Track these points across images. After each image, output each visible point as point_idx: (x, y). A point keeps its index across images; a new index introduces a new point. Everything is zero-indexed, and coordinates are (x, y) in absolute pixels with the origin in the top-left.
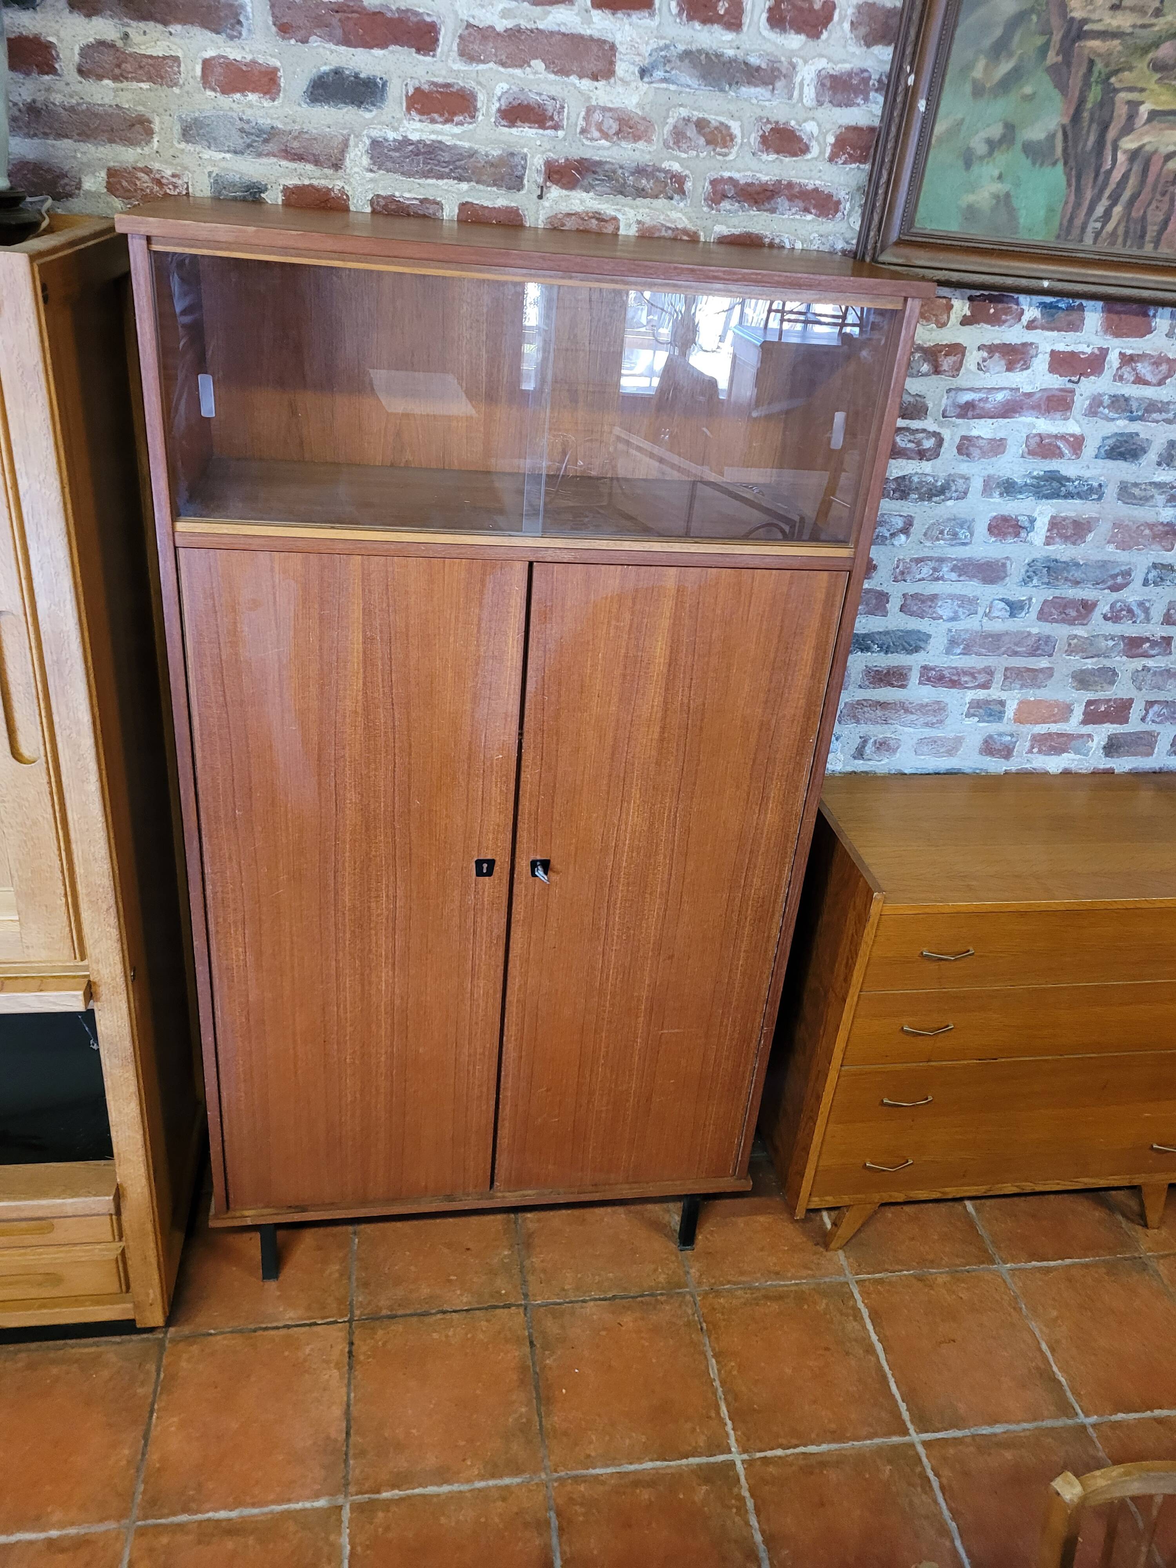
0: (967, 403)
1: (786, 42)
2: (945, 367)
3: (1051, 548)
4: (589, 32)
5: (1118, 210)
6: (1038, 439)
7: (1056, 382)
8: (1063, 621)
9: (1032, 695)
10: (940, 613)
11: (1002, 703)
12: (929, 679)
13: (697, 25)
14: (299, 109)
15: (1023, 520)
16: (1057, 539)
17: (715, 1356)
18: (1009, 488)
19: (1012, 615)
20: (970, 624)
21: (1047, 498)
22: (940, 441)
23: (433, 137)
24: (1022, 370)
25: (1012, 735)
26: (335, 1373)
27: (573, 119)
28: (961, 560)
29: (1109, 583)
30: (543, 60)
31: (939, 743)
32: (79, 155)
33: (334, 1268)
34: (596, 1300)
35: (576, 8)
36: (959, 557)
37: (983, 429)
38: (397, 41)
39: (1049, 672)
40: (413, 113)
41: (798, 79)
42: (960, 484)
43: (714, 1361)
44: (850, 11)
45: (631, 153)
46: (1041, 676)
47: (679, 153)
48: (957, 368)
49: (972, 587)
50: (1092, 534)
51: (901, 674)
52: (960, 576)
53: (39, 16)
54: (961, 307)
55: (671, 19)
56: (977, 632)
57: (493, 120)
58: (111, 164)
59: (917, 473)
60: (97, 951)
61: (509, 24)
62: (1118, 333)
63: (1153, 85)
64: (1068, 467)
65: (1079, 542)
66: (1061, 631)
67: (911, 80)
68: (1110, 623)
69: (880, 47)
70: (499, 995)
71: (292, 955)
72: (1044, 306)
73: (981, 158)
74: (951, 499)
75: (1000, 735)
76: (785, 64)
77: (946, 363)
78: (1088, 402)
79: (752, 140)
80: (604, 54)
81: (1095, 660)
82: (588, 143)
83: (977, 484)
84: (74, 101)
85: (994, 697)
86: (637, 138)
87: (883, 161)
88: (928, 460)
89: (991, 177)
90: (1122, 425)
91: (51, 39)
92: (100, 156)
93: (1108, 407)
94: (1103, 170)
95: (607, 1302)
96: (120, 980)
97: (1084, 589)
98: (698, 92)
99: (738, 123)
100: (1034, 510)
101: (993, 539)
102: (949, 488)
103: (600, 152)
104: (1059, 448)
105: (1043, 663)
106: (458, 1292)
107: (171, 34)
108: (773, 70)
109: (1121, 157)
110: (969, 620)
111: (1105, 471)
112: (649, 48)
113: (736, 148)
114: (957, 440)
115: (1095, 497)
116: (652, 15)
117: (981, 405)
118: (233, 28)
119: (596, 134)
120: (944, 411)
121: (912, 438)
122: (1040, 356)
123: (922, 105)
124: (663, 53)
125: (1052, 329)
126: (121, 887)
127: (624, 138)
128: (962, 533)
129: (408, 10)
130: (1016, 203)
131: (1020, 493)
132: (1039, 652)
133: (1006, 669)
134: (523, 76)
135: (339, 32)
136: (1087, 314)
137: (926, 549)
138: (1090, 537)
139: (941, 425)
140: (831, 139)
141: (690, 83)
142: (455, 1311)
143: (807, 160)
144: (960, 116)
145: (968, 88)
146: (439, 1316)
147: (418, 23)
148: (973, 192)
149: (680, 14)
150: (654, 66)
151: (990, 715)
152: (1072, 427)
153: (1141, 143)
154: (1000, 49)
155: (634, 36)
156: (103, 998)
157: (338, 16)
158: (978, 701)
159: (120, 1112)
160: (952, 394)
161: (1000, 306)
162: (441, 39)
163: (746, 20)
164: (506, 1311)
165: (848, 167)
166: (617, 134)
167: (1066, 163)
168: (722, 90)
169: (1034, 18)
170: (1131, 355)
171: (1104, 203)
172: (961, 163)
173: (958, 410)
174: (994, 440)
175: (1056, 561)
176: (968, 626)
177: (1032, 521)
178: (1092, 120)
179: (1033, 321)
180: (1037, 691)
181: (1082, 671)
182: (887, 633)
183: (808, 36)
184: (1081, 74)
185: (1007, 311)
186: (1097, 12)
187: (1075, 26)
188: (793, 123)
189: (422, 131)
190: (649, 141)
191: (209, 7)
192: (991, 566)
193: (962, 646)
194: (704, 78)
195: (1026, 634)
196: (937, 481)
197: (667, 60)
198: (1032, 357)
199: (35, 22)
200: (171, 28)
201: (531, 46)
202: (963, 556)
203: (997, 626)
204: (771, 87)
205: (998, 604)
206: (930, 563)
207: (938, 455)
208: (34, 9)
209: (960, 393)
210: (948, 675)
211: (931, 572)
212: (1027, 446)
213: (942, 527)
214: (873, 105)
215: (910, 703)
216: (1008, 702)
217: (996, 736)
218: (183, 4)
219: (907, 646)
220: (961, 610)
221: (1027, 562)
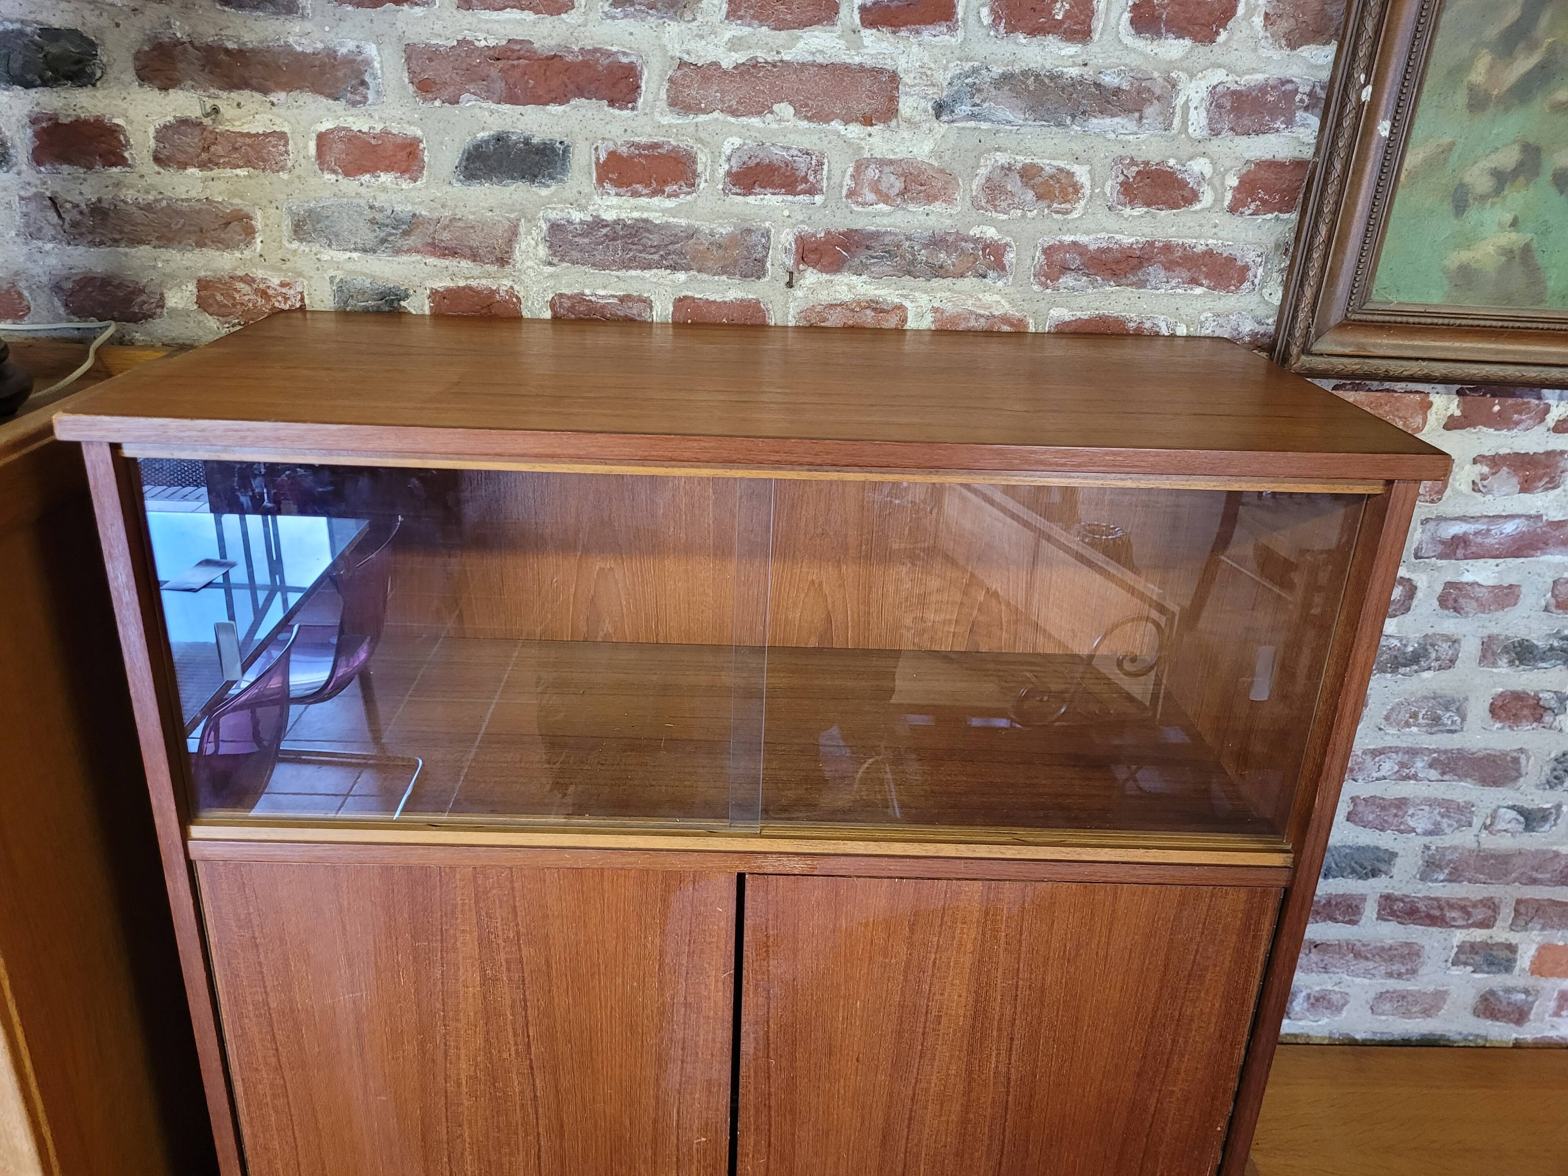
0: (1455, 537)
1: (1160, 51)
2: (1419, 490)
4: (857, 60)
9: (1560, 938)
10: (1412, 823)
11: (1512, 948)
12: (1393, 913)
13: (1021, 38)
14: (449, 189)
15: (1548, 699)
18: (1523, 653)
19: (1529, 828)
20: (1460, 840)
22: (1412, 592)
23: (636, 215)
24: (1547, 489)
25: (1526, 992)
27: (836, 179)
28: (1445, 752)
30: (791, 103)
31: (1410, 999)
32: (160, 265)
35: (838, 29)
36: (1442, 748)
37: (1481, 572)
38: (581, 92)
40: (607, 186)
41: (1180, 101)
42: (1444, 648)
45: (922, 218)
47: (995, 215)
48: (1438, 491)
49: (1462, 790)
51: (1350, 906)
52: (1443, 773)
53: (100, 94)
54: (1445, 405)
55: (982, 32)
56: (1471, 851)
57: (720, 187)
58: (202, 274)
61: (741, 57)
67: (1366, 94)
69: (1313, 46)
73: (1483, 198)
74: (1428, 669)
75: (1508, 990)
76: (1160, 81)
77: (1421, 485)
79: (1108, 190)
80: (881, 89)
82: (860, 209)
83: (1470, 648)
84: (151, 198)
85: (1500, 940)
86: (931, 198)
87: (1319, 212)
89: (1500, 224)
91: (116, 121)
92: (189, 264)
98: (1023, 130)
99: (1087, 167)
101: (1498, 725)
102: (1426, 655)
103: (878, 220)
107: (273, 104)
108: (1140, 91)
110: (1458, 834)
112: (949, 76)
113: (1082, 203)
114: (1439, 589)
116: (952, 30)
117: (1479, 539)
118: (355, 91)
119: (871, 197)
120: (1417, 552)
123: (1384, 128)
124: (969, 80)
127: (912, 199)
128: (1447, 718)
129: (595, 50)
130: (1541, 260)
131: (1543, 660)
133: (1519, 902)
134: (762, 125)
135: (500, 86)
137: (1388, 739)
139: (1412, 570)
140: (1233, 181)
141: (1011, 118)
143: (1195, 212)
144: (1446, 140)
145: (1461, 98)
147: (609, 66)
148: (1468, 248)
149: (995, 24)
150: (956, 99)
151: (1493, 963)
154: (1514, 39)
155: (926, 59)
157: (500, 64)
158: (1473, 945)
160: (1431, 525)
161: (1510, 401)
162: (643, 85)
163: (1098, 25)
165: (1260, 219)
166: (902, 194)
168: (1059, 124)
172: (1447, 207)
173: (1440, 548)
174: (1500, 587)
176: (1456, 842)
177: (1562, 699)
179: (1564, 421)
183: (1195, 39)
185: (1522, 409)
188: (1172, 162)
189: (620, 207)
190: (950, 201)
191: (323, 65)
192: (1494, 761)
193: (1446, 871)
194: (1033, 109)
195: (1551, 855)
196: (1406, 646)
197: (976, 89)
198: (1562, 472)
199: (95, 102)
200: (273, 97)
201: (772, 85)
202: (1449, 747)
203: (1503, 843)
204: (1137, 115)
205: (1506, 813)
206: (1394, 755)
207: (1409, 609)
208: (94, 85)
209: (1443, 524)
210: (1424, 909)
211: (1396, 768)
212: (1554, 596)
213: (1413, 709)
214: (1302, 130)
215: (1364, 945)
216: (1520, 947)
217: (1501, 993)
218: (287, 65)
219: (1358, 869)
220: (1445, 820)
221: (1553, 755)
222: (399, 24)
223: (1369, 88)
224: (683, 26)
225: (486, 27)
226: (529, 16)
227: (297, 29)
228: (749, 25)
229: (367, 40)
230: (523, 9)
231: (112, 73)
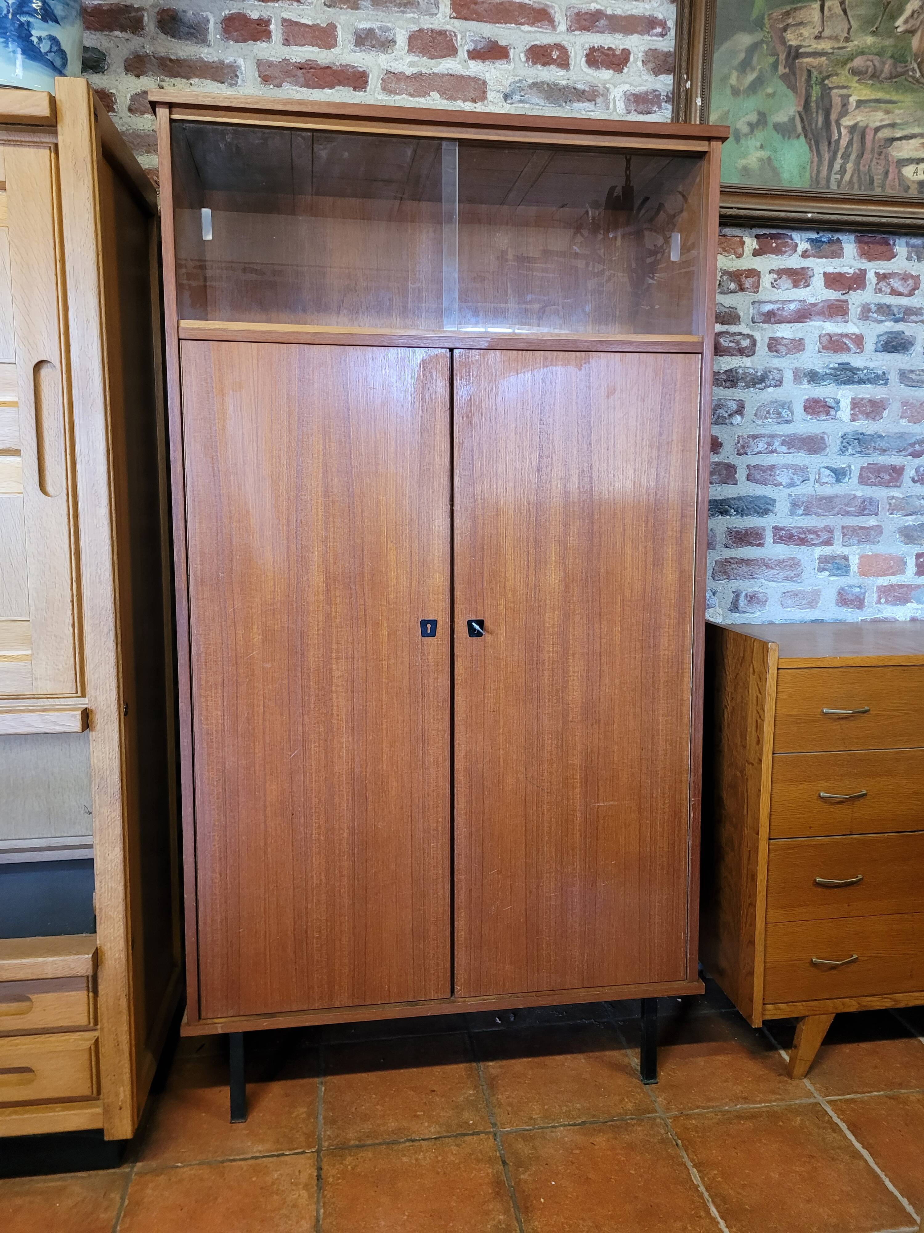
0: (769, 312)
1: (600, 75)
2: (747, 285)
3: (856, 423)
4: (467, 73)
5: (850, 166)
6: (828, 337)
7: (833, 295)
8: (881, 484)
9: (869, 550)
10: (780, 480)
11: (846, 558)
12: (781, 538)
13: (539, 67)
15: (830, 402)
16: (860, 416)
17: (695, 1166)
18: (813, 377)
19: (838, 481)
20: (806, 490)
21: (844, 384)
22: (754, 343)
24: (805, 287)
25: (860, 587)
26: (304, 1194)
28: (788, 436)
29: (910, 451)
30: (438, 91)
31: (800, 595)
33: (302, 1111)
34: (565, 1126)
35: (458, 59)
36: (786, 433)
37: (784, 331)
38: (340, 83)
39: (879, 529)
41: (611, 97)
42: (775, 375)
43: (695, 1170)
44: (640, 55)
46: (872, 532)
48: (756, 287)
49: (800, 458)
50: (887, 411)
51: (757, 534)
52: (789, 449)
53: (105, 77)
54: (751, 243)
55: (522, 65)
56: (812, 496)
59: (740, 367)
60: (96, 676)
61: (415, 70)
62: (871, 257)
63: (854, 84)
64: (856, 361)
65: (877, 418)
66: (880, 493)
67: (688, 85)
68: (918, 485)
69: (665, 75)
70: (448, 763)
71: (264, 720)
72: (811, 241)
73: (746, 135)
74: (770, 386)
75: (850, 587)
76: (601, 88)
77: (748, 283)
78: (859, 309)
80: (479, 87)
81: (914, 517)
83: (788, 375)
84: (124, 129)
85: (838, 553)
88: (747, 356)
89: (755, 147)
90: (889, 326)
91: (112, 91)
93: (875, 312)
94: (833, 140)
95: (578, 1127)
96: (114, 708)
97: (890, 456)
98: (544, 108)
100: (837, 394)
101: (810, 417)
102: (767, 378)
104: (846, 344)
105: (872, 521)
106: (426, 1124)
107: (191, 84)
108: (594, 91)
109: (844, 131)
110: (803, 486)
111: (885, 362)
112: (509, 82)
114: (767, 341)
115: (881, 382)
116: (508, 62)
117: (780, 312)
118: (232, 78)
120: (753, 318)
121: (732, 339)
122: (816, 276)
123: (699, 102)
124: (518, 85)
125: (821, 257)
126: (120, 613)
128: (785, 413)
129: (347, 65)
130: (776, 164)
131: (824, 380)
132: (866, 512)
133: (843, 527)
135: (302, 80)
136: (844, 245)
137: (758, 427)
138: (885, 414)
139: (752, 329)
141: (538, 102)
142: (423, 1140)
144: (726, 109)
145: (728, 91)
146: (408, 1144)
147: (354, 72)
148: (744, 158)
149: (527, 61)
150: (513, 92)
151: (838, 569)
152: (852, 328)
153: (856, 121)
154: (744, 66)
155: (498, 75)
156: (98, 727)
157: (301, 71)
158: (826, 557)
159: (105, 859)
160: (756, 305)
161: (779, 241)
162: (370, 81)
163: (572, 62)
164: (475, 1137)
167: (806, 136)
168: (560, 106)
169: (765, 46)
170: (884, 274)
171: (839, 161)
172: (732, 139)
173: (763, 318)
174: (795, 340)
175: (862, 434)
176: (804, 491)
177: (838, 402)
178: (818, 107)
179: (806, 251)
180: (873, 547)
181: (906, 528)
182: (739, 498)
183: (615, 71)
184: (803, 80)
185: (786, 245)
186: (807, 40)
187: (793, 51)
191: (217, 67)
192: (812, 439)
193: (802, 508)
194: (547, 99)
195: (852, 497)
196: (757, 372)
197: (521, 89)
198: (810, 277)
199: (102, 81)
200: (192, 81)
201: (429, 84)
202: (789, 433)
203: (828, 491)
204: (594, 102)
205: (824, 471)
206: (763, 439)
207: (754, 352)
208: (103, 73)
209: (762, 305)
210: (796, 534)
211: (766, 446)
212: (820, 343)
213: (768, 409)
214: (666, 111)
215: (770, 560)
216: (850, 557)
217: (847, 588)
218: (200, 67)
219: (758, 509)
220: (795, 476)
221: (840, 435)
222: (254, 51)
223: (689, 82)
224: (388, 56)
225: (295, 54)
226: (316, 49)
227: (206, 51)
228: (418, 56)
229: (239, 57)
230: (313, 46)
231: (112, 68)
